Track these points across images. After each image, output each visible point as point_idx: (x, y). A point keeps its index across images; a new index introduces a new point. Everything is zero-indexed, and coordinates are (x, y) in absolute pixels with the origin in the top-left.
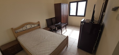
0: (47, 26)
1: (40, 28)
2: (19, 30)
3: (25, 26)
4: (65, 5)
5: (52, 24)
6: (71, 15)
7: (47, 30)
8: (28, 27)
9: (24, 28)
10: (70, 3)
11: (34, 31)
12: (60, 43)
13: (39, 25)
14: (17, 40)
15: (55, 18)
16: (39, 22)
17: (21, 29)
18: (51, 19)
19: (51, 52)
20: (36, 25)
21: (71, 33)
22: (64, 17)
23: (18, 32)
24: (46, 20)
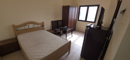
0: (51, 29)
1: (43, 29)
2: (20, 28)
3: (28, 25)
4: (74, 9)
5: (58, 27)
6: (80, 19)
7: (51, 33)
8: (31, 26)
9: (26, 27)
10: (80, 6)
11: (36, 31)
12: (60, 47)
13: (43, 26)
14: (16, 38)
15: (61, 21)
16: (43, 23)
17: (23, 28)
18: (58, 21)
19: (47, 55)
20: (39, 26)
21: (77, 39)
22: (71, 21)
23: (19, 30)
24: (52, 22)
